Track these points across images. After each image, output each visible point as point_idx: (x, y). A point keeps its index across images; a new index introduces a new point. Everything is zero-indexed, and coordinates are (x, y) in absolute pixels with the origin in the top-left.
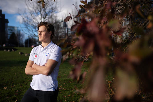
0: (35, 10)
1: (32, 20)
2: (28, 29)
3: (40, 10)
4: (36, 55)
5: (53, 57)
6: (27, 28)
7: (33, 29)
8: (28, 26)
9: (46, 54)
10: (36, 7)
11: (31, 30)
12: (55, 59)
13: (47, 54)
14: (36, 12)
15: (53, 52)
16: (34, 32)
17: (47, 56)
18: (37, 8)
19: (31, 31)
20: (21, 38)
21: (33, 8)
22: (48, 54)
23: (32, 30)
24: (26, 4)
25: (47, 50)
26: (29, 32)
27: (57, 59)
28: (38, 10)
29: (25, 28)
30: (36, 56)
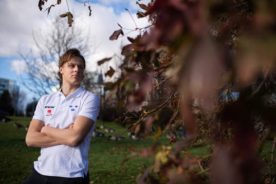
0: (50, 49)
1: (43, 66)
2: (35, 82)
3: (58, 50)
4: (50, 109)
5: (87, 112)
6: (33, 80)
7: (42, 82)
8: (34, 77)
9: (71, 107)
10: (52, 44)
11: (39, 83)
12: (90, 116)
13: (74, 108)
14: (50, 53)
15: (85, 103)
16: (44, 87)
17: (73, 110)
18: (54, 46)
19: (39, 86)
20: (20, 100)
21: (47, 46)
22: (77, 107)
23: (42, 85)
24: (34, 38)
25: (73, 101)
26: (36, 87)
27: (93, 115)
28: (55, 50)
29: (29, 79)
30: (50, 111)
